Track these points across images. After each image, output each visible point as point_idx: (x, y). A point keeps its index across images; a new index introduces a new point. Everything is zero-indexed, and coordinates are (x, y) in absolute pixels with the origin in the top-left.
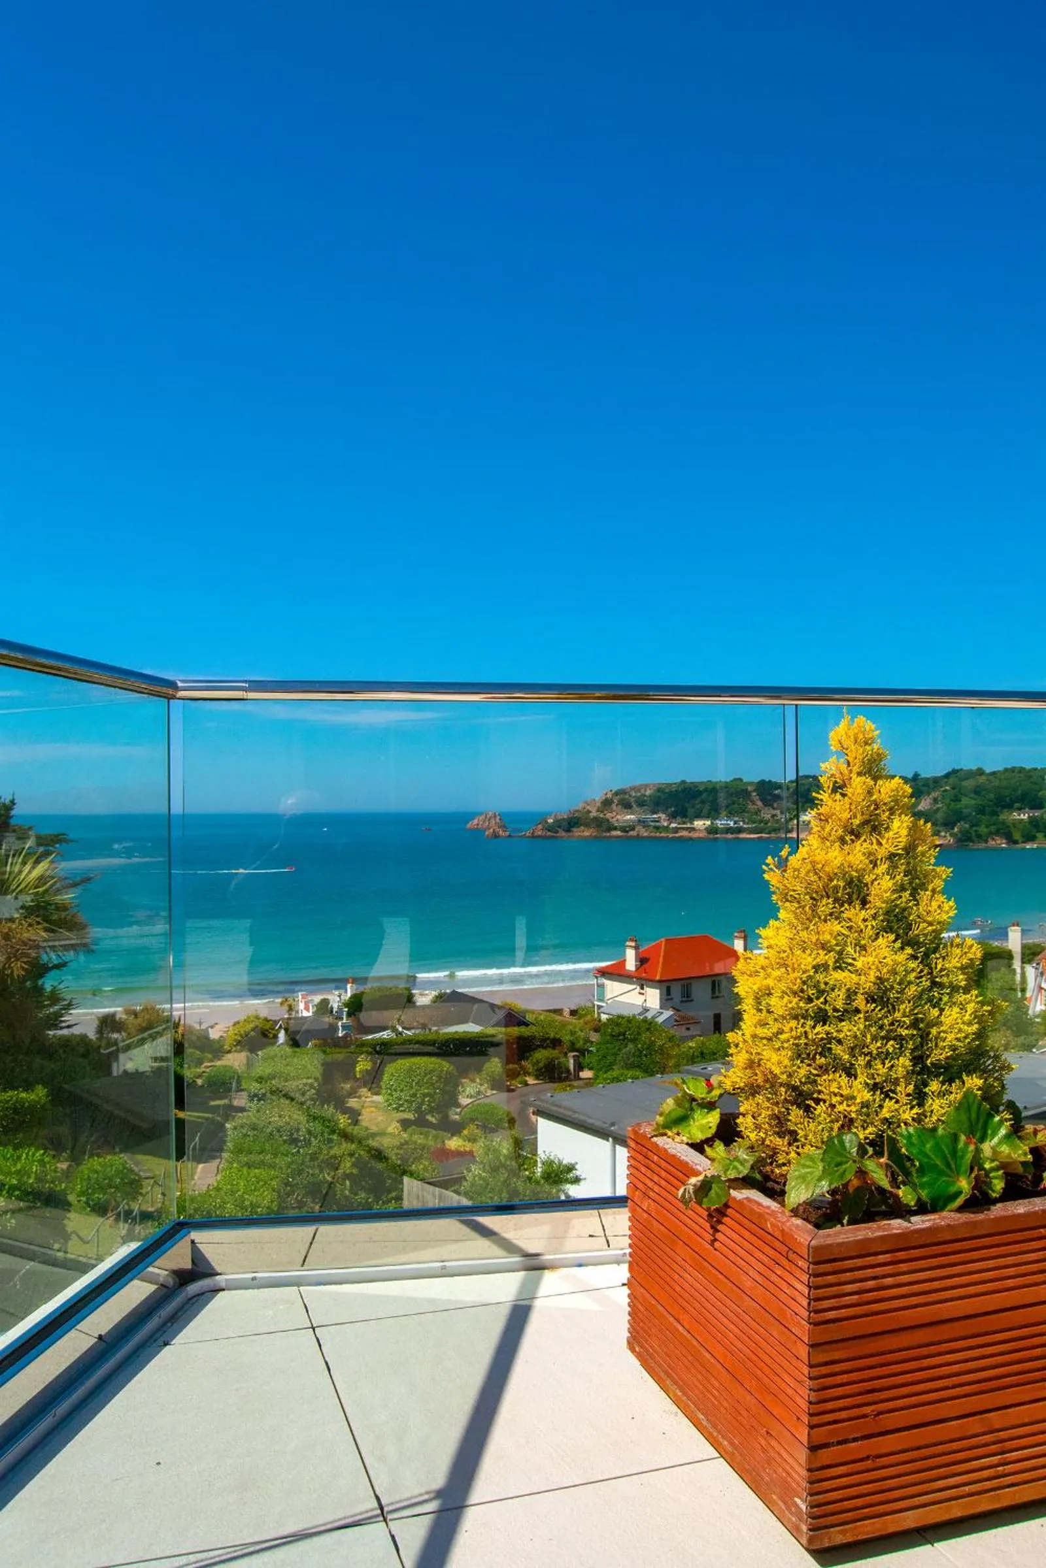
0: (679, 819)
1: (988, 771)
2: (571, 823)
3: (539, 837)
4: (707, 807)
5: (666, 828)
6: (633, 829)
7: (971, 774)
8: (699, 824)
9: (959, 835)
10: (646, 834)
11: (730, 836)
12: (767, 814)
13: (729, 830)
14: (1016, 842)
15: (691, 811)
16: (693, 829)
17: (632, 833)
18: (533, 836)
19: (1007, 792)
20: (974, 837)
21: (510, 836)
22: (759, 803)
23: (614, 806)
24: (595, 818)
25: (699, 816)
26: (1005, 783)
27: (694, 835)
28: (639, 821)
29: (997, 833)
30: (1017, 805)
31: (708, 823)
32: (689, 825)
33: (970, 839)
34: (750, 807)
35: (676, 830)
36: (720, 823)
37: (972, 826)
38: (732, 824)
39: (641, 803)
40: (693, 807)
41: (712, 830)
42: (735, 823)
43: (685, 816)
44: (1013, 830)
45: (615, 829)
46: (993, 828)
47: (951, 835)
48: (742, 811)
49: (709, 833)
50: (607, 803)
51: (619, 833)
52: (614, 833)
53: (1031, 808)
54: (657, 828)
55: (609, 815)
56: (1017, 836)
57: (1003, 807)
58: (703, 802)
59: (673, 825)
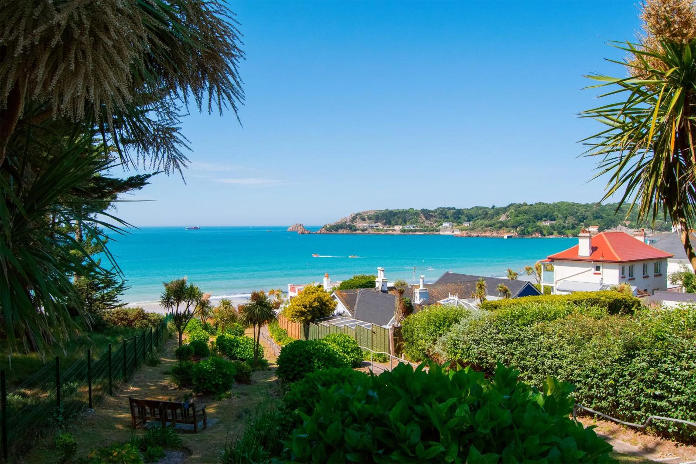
0: (387, 226)
1: (528, 204)
2: (337, 227)
3: (324, 233)
4: (400, 220)
5: (382, 230)
6: (367, 230)
7: (520, 206)
8: (398, 228)
9: (520, 232)
10: (372, 232)
11: (411, 233)
12: (427, 223)
13: (410, 231)
14: (544, 235)
15: (393, 222)
16: (394, 230)
17: (366, 232)
18: (321, 233)
19: (540, 213)
20: (526, 233)
21: (310, 233)
22: (424, 219)
23: (357, 220)
24: (349, 225)
25: (396, 224)
26: (537, 209)
27: (395, 233)
28: (369, 226)
29: (536, 231)
30: (544, 219)
31: (401, 227)
32: (392, 228)
33: (524, 234)
34: (420, 220)
35: (386, 231)
36: (406, 228)
37: (525, 228)
38: (412, 228)
39: (370, 218)
40: (394, 220)
41: (403, 231)
42: (413, 227)
43: (390, 224)
44: (543, 230)
45: (358, 230)
46: (534, 229)
47: (516, 232)
48: (416, 222)
49: (402, 232)
50: (354, 219)
51: (360, 232)
52: (358, 232)
53: (551, 220)
54: (377, 229)
55: (355, 224)
56: (545, 232)
57: (538, 219)
58: (399, 218)
59: (385, 228)
